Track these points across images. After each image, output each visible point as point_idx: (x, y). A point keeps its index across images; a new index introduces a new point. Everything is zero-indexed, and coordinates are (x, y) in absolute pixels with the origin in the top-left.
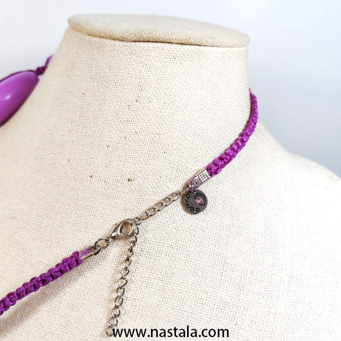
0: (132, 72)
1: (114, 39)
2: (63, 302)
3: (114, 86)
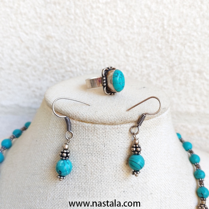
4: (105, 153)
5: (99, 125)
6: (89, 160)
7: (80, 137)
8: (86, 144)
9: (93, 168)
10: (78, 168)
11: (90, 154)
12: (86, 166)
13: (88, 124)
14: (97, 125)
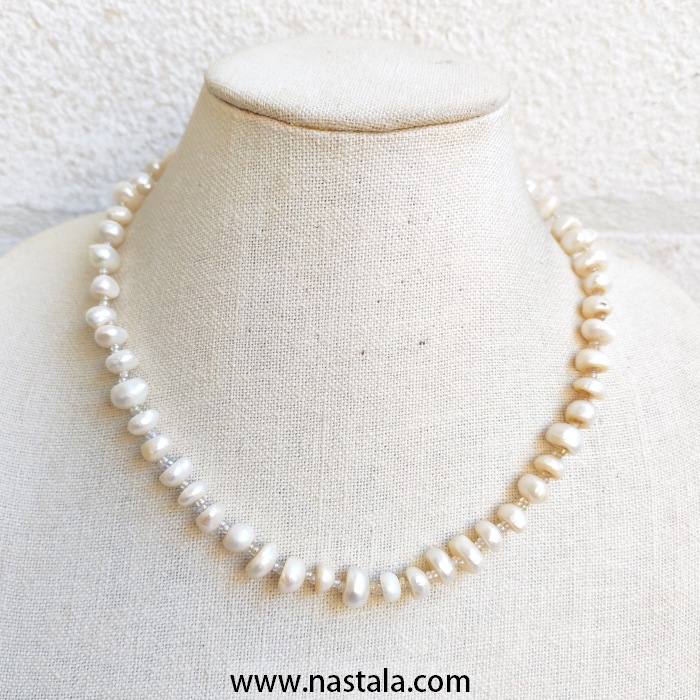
0: (396, 180)
1: (358, 131)
2: (373, 544)
3: (371, 206)
4: (362, 197)
5: (348, 134)
6: (327, 215)
7: (305, 165)
8: (318, 179)
9: (335, 231)
10: (302, 235)
11: (328, 202)
12: (319, 229)
13: (323, 132)
14: (342, 135)
